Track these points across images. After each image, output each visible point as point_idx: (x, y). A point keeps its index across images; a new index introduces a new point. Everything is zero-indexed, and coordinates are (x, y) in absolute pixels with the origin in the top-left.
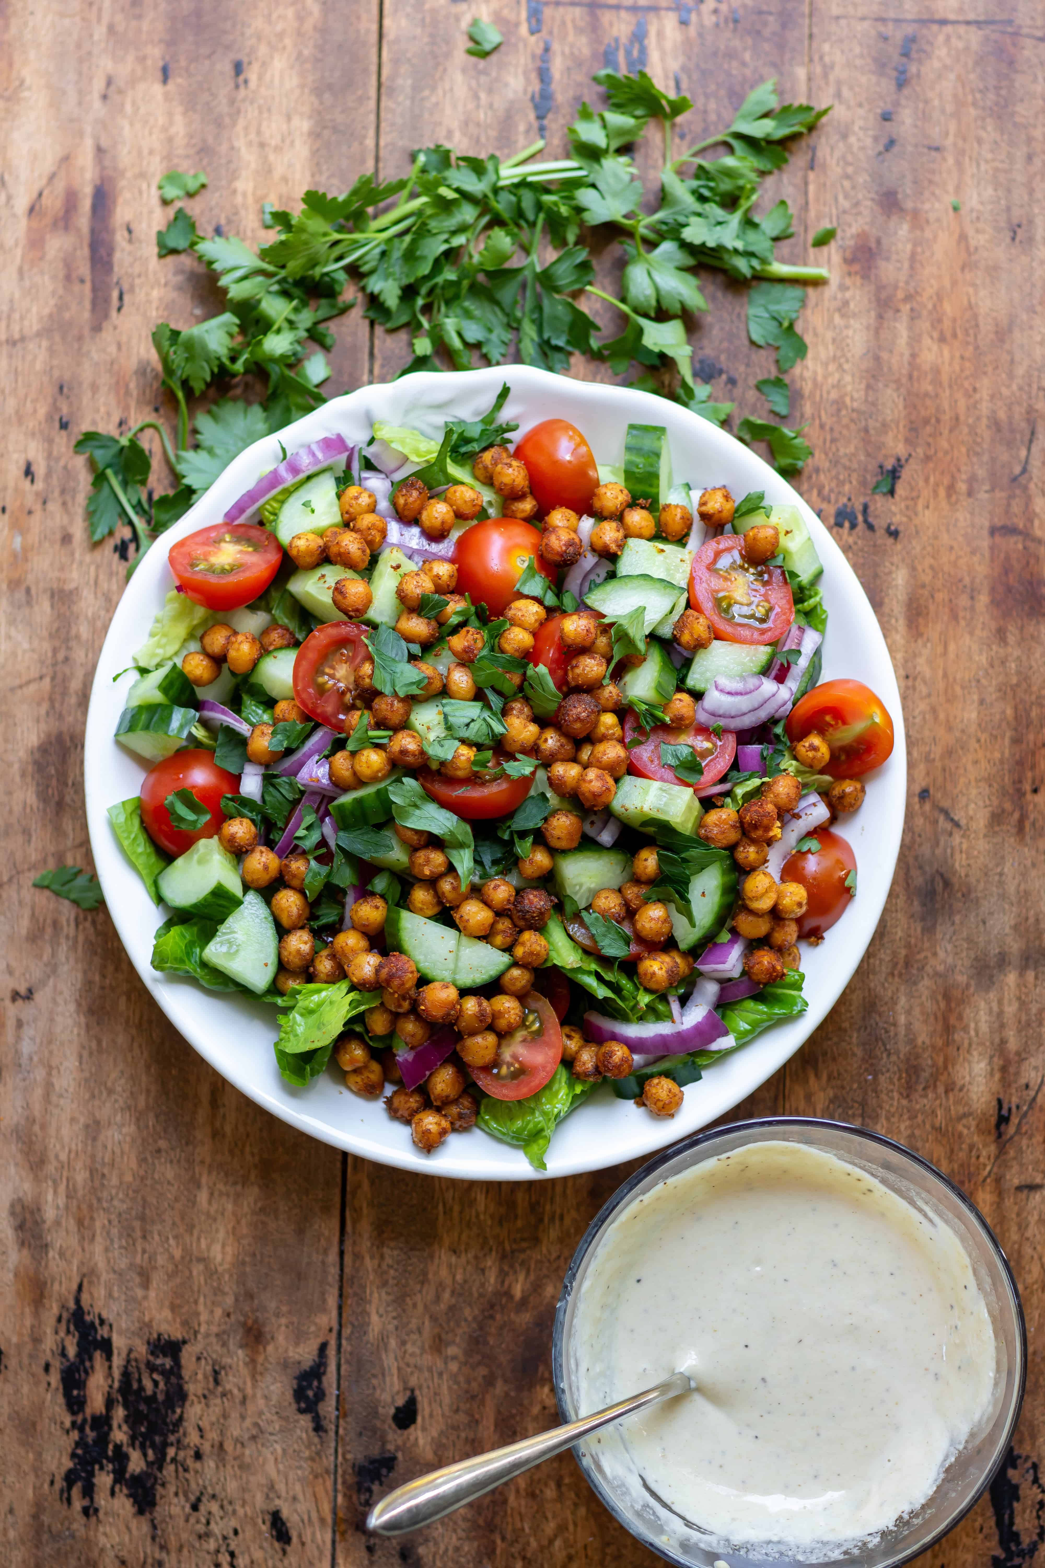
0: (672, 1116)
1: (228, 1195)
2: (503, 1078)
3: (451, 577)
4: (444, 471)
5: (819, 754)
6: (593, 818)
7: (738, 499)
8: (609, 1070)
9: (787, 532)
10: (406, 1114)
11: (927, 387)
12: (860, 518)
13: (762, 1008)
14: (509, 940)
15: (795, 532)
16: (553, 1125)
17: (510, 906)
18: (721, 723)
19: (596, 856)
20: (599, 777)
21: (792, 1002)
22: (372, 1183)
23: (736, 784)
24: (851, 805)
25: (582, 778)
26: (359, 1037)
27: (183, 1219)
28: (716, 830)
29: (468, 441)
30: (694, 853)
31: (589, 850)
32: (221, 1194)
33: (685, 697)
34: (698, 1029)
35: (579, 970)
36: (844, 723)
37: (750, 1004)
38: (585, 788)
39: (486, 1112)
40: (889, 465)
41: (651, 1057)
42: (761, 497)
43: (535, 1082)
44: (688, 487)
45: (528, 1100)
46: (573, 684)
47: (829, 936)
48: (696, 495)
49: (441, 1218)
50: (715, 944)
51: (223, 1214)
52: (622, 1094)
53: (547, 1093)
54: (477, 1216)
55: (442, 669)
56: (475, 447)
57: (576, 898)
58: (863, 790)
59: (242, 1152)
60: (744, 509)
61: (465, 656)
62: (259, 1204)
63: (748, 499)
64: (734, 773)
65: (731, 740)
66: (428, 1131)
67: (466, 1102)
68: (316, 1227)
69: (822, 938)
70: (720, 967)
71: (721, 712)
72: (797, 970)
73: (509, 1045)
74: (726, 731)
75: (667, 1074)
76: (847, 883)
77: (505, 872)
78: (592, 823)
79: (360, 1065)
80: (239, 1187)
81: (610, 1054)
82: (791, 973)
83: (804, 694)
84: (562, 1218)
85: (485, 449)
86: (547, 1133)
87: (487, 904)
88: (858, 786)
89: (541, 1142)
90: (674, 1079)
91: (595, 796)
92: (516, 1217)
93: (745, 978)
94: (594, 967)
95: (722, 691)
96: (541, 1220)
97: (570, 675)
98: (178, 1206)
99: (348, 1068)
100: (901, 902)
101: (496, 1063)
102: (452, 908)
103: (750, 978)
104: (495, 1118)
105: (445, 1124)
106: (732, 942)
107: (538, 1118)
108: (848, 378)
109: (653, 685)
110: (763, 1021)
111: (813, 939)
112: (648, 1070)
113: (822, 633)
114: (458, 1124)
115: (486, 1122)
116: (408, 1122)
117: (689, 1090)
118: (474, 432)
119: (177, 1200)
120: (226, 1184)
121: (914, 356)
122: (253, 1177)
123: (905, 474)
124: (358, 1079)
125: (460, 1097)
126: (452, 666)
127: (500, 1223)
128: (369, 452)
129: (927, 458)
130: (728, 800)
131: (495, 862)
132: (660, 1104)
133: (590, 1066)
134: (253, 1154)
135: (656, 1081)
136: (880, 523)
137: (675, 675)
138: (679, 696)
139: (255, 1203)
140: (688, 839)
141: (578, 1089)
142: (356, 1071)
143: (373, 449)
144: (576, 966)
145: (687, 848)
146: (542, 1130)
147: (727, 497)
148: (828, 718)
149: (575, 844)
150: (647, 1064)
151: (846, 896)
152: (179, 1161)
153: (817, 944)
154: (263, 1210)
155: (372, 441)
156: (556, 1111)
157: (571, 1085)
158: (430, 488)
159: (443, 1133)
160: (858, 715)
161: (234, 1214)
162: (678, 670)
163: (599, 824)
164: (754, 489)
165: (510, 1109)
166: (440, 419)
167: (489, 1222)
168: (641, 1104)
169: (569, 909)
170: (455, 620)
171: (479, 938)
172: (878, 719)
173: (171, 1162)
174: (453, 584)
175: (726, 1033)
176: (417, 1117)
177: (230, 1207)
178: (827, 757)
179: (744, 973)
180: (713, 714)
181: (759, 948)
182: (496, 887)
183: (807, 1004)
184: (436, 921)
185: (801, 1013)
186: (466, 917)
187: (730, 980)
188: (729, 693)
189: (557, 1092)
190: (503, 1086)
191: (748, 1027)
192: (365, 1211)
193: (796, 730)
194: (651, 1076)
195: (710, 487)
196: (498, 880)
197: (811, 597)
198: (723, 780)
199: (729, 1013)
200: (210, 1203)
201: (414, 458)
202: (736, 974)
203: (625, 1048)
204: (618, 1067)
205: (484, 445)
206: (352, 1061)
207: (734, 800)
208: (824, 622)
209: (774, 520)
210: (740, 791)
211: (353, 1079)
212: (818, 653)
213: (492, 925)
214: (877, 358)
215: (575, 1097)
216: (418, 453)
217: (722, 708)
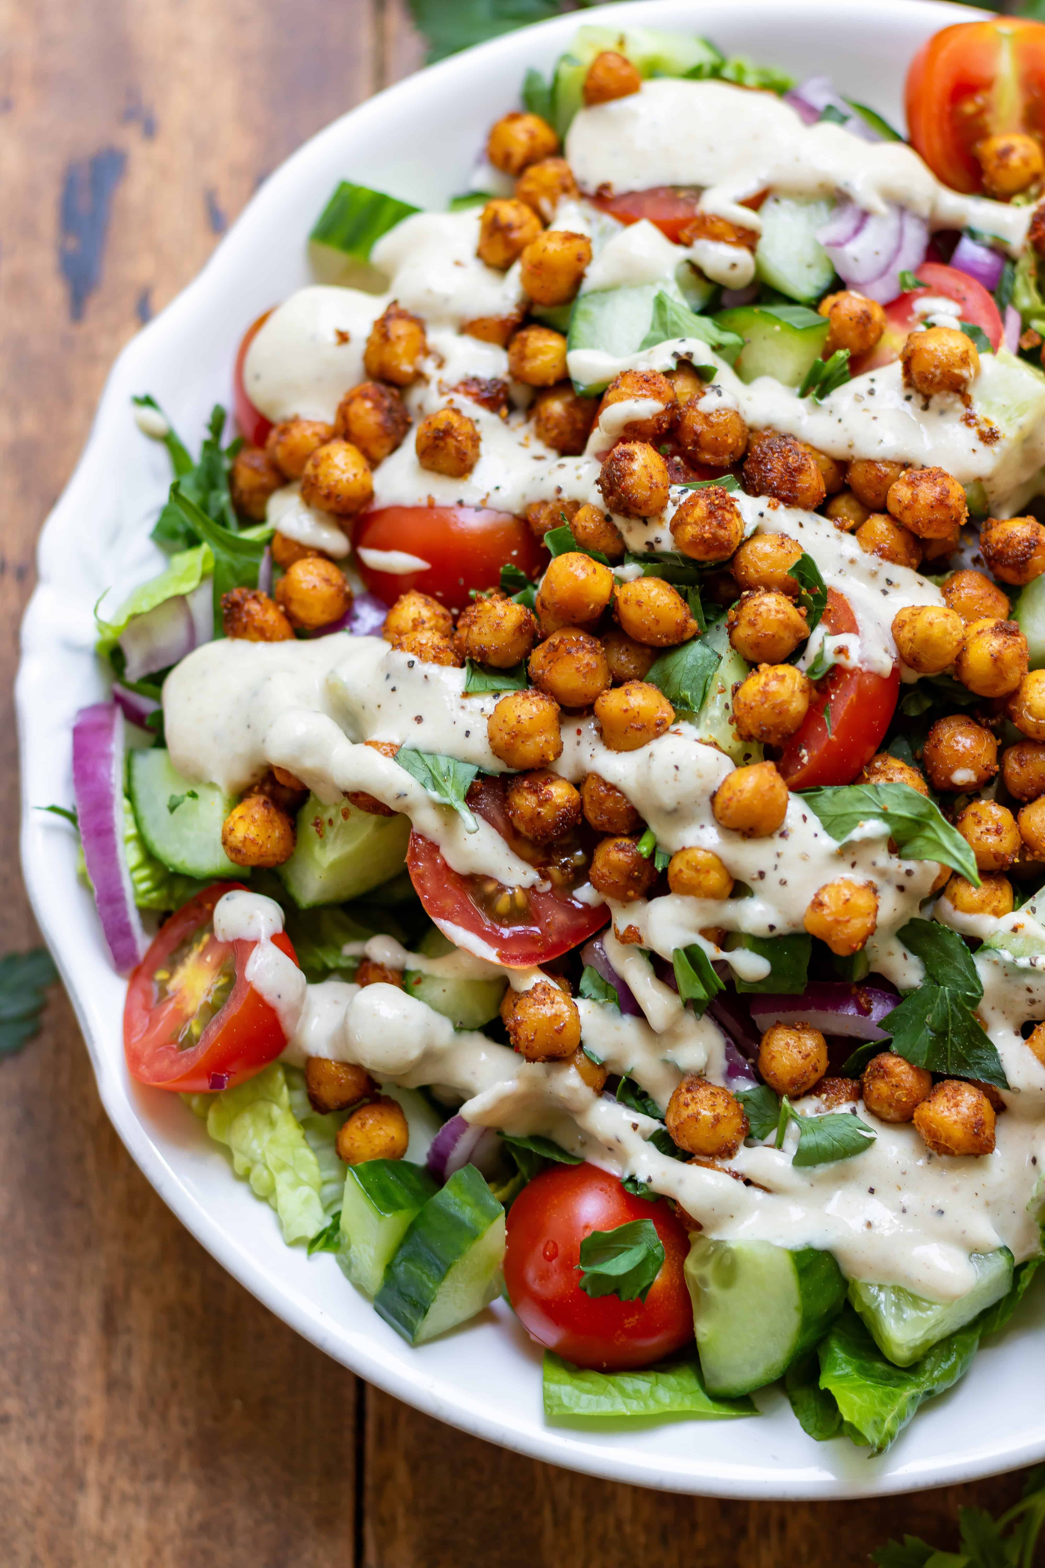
1: (137, 1500)
5: (1022, 151)
9: (620, 43)
18: (902, 268)
20: (915, 482)
22: (414, 1469)
23: (1013, 302)
27: (51, 1548)
32: (124, 1498)
49: (549, 1534)
51: (128, 1537)
54: (619, 1525)
59: (164, 1416)
62: (198, 1517)
65: (938, 273)
68: (307, 1556)
74: (918, 273)
80: (158, 1486)
92: (694, 1527)
95: (847, 241)
96: (742, 1531)
98: (43, 1524)
119: (39, 1512)
120: (133, 1478)
122: (184, 1465)
127: (664, 1539)
130: (1036, 324)
134: (184, 1422)
139: (190, 1513)
148: (968, 109)
152: (43, 1438)
154: (204, 1528)
161: (150, 1536)
167: (642, 1539)
173: (29, 1440)
177: (141, 1524)
178: (1031, 142)
180: (882, 273)
188: (856, 233)
192: (401, 1523)
200: (103, 1515)
210: (1026, 300)
217: (877, 253)
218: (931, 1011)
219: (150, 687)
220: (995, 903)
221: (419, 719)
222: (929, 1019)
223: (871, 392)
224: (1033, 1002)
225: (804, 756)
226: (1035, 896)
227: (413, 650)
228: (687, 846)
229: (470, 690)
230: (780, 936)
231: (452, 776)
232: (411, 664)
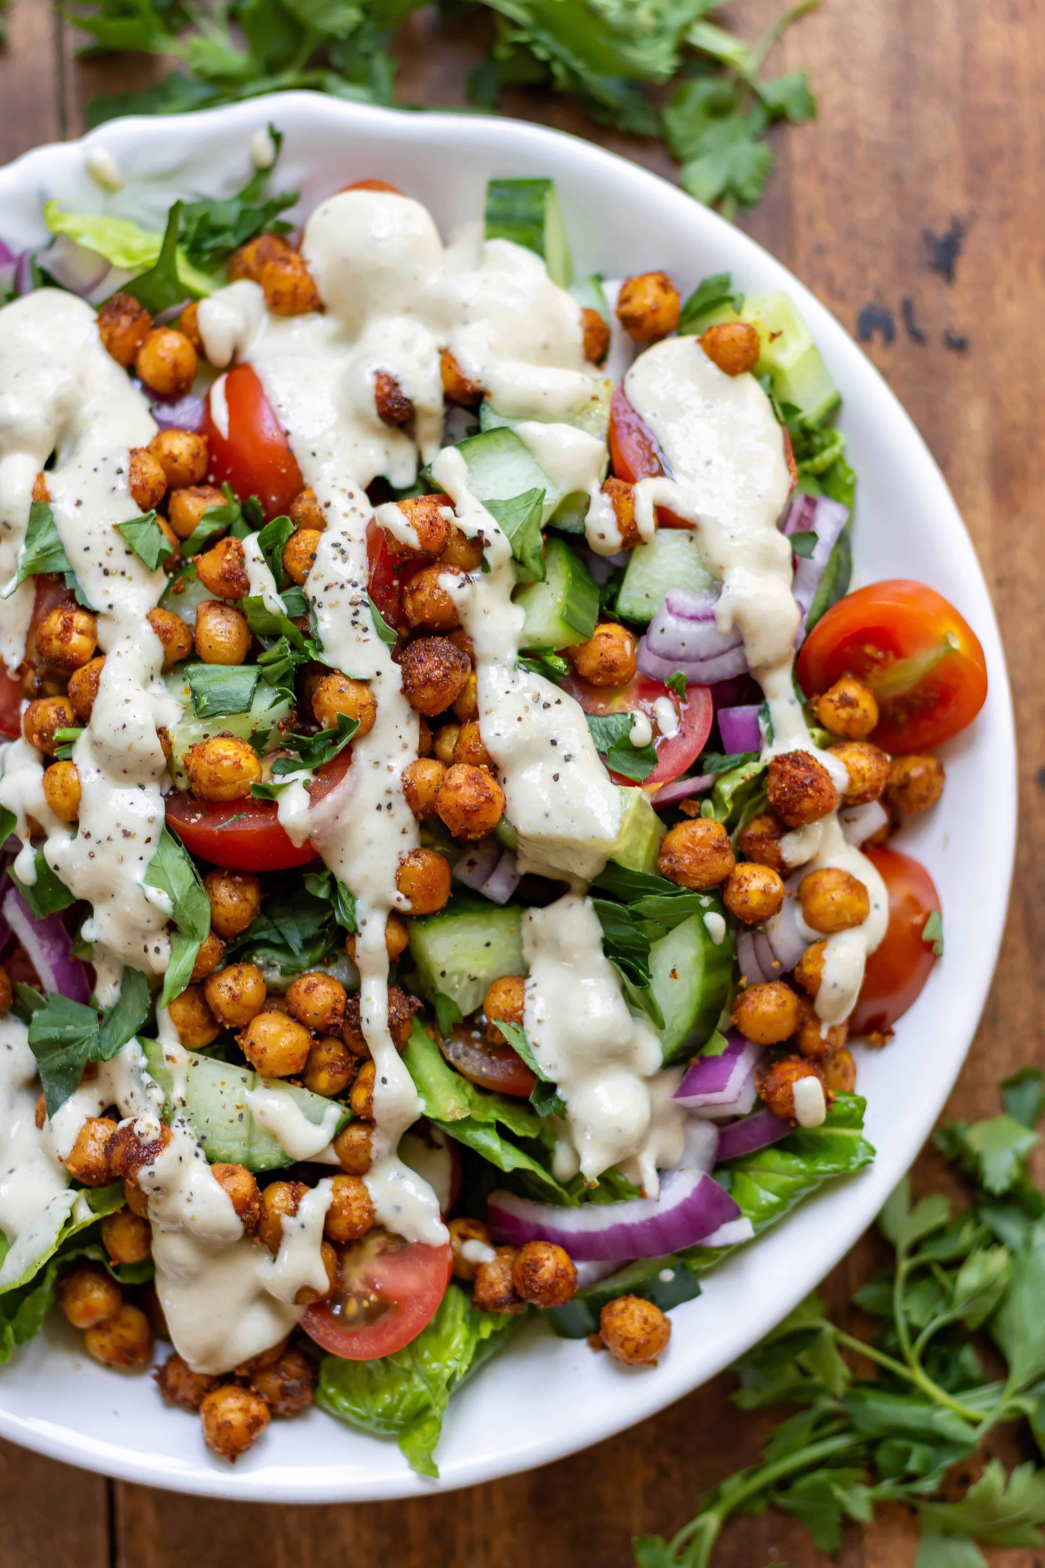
0: (654, 1363)
2: (353, 1321)
3: (195, 456)
4: (172, 277)
5: (858, 713)
6: (474, 855)
7: (688, 291)
8: (535, 1295)
9: (774, 336)
10: (190, 1395)
11: (994, 96)
12: (899, 324)
13: (797, 1163)
14: (341, 1078)
15: (787, 334)
16: (444, 1400)
17: (339, 1020)
18: (684, 671)
19: (483, 919)
20: (472, 780)
21: (847, 1149)
23: (719, 777)
24: (922, 799)
25: (443, 783)
26: (98, 1269)
28: (687, 858)
29: (216, 231)
30: (650, 902)
31: (469, 910)
33: (615, 630)
34: (685, 1210)
35: (468, 1122)
36: (899, 655)
37: (774, 1159)
38: (448, 799)
39: (332, 1381)
40: (942, 229)
41: (608, 1265)
42: (725, 282)
43: (408, 1324)
44: (599, 279)
45: (398, 1356)
46: (416, 621)
47: (901, 1027)
48: (612, 290)
50: (703, 1059)
52: (565, 1332)
53: (433, 1342)
54: (342, 1552)
55: (188, 615)
56: (229, 240)
57: (455, 998)
58: (940, 771)
60: (697, 305)
61: (225, 588)
63: (704, 288)
64: (714, 759)
65: (703, 702)
66: (228, 1425)
67: (293, 1366)
69: (891, 1033)
70: (716, 1097)
71: (682, 651)
72: (852, 1093)
73: (357, 1263)
74: (693, 685)
75: (640, 1292)
76: (926, 935)
77: (326, 960)
78: (471, 863)
79: (101, 1316)
81: (535, 1266)
82: (842, 1099)
83: (825, 609)
84: (487, 1545)
85: (246, 242)
86: (436, 1411)
87: (297, 1017)
88: (932, 764)
89: (428, 1428)
90: (652, 1300)
91: (469, 812)
92: (410, 1548)
93: (762, 1113)
94: (494, 1114)
95: (679, 615)
96: (452, 1551)
97: (409, 606)
99: (83, 1324)
100: (1021, 961)
101: (338, 1294)
102: (237, 1031)
103: (771, 1113)
104: (346, 1391)
105: (257, 1408)
106: (733, 1052)
107: (419, 1385)
108: (860, 95)
109: (557, 613)
110: (799, 1187)
111: (875, 1036)
112: (606, 1287)
113: (850, 507)
114: (282, 1406)
115: (331, 1400)
116: (194, 1408)
117: (678, 1316)
118: (228, 215)
121: (969, 47)
123: (971, 245)
124: (106, 1340)
125: (282, 1358)
126: (203, 608)
127: (384, 1560)
128: (46, 261)
129: (1004, 215)
130: (708, 805)
131: (308, 944)
132: (630, 1346)
133: (501, 1288)
135: (619, 1305)
136: (933, 329)
137: (597, 594)
138: (604, 629)
140: (640, 878)
141: (486, 1330)
142: (100, 1327)
143: (55, 254)
144: (460, 1116)
145: (637, 894)
146: (427, 1408)
147: (665, 285)
148: (869, 650)
149: (441, 901)
150: (605, 1276)
151: (926, 957)
153: (882, 1045)
155: (53, 241)
156: (447, 1373)
157: (473, 1324)
158: (154, 312)
159: (255, 1425)
160: (922, 637)
162: (603, 588)
163: (483, 865)
164: (713, 270)
165: (370, 1374)
166: (167, 200)
167: (365, 1561)
168: (599, 1345)
169: (445, 1018)
170: (205, 529)
171: (288, 1079)
172: (957, 643)
174: (200, 469)
175: (736, 1214)
176: (210, 1399)
178: (873, 715)
179: (760, 1104)
180: (668, 657)
181: (781, 1059)
182: (310, 988)
183: (873, 1152)
184: (214, 1055)
185: (865, 1167)
186: (259, 1045)
187: (735, 1118)
188: (693, 618)
189: (450, 1337)
190: (351, 1335)
191: (774, 1199)
193: (816, 674)
194: (611, 1298)
195: (636, 270)
196: (313, 977)
197: (823, 447)
198: (696, 769)
199: (739, 1176)
201: (120, 261)
202: (744, 1107)
203: (561, 1253)
204: (550, 1288)
205: (244, 234)
206: (89, 1311)
207: (718, 805)
208: (850, 489)
209: (748, 316)
210: (727, 787)
211: (95, 1341)
212: (843, 539)
213: (310, 1055)
214: (908, 59)
215: (481, 1345)
216: (128, 253)
217: (683, 644)
218: (76, 1026)
219: (39, 278)
220: (189, 1032)
221: (79, 503)
222: (69, 1028)
223: (547, 706)
224: (127, 1102)
225: (196, 818)
226: (209, 1059)
227: (133, 466)
228: (77, 767)
229: (122, 528)
230: (57, 878)
231: (45, 554)
232: (120, 472)
